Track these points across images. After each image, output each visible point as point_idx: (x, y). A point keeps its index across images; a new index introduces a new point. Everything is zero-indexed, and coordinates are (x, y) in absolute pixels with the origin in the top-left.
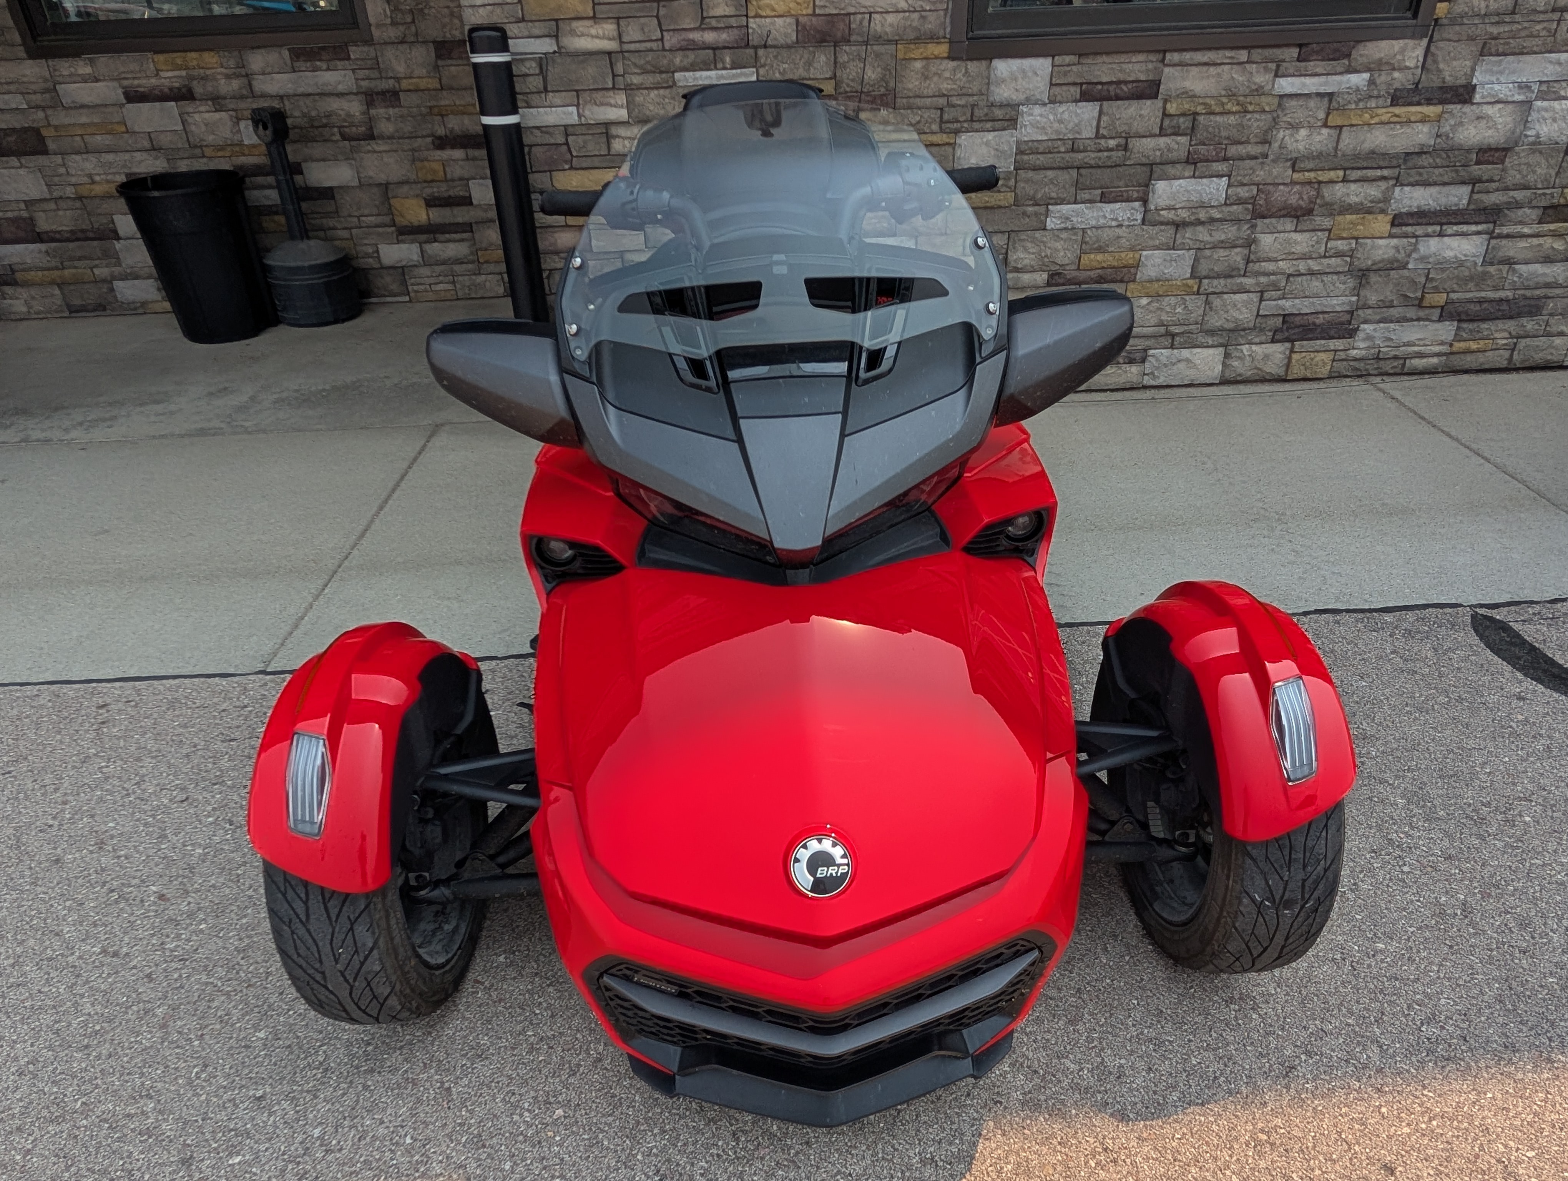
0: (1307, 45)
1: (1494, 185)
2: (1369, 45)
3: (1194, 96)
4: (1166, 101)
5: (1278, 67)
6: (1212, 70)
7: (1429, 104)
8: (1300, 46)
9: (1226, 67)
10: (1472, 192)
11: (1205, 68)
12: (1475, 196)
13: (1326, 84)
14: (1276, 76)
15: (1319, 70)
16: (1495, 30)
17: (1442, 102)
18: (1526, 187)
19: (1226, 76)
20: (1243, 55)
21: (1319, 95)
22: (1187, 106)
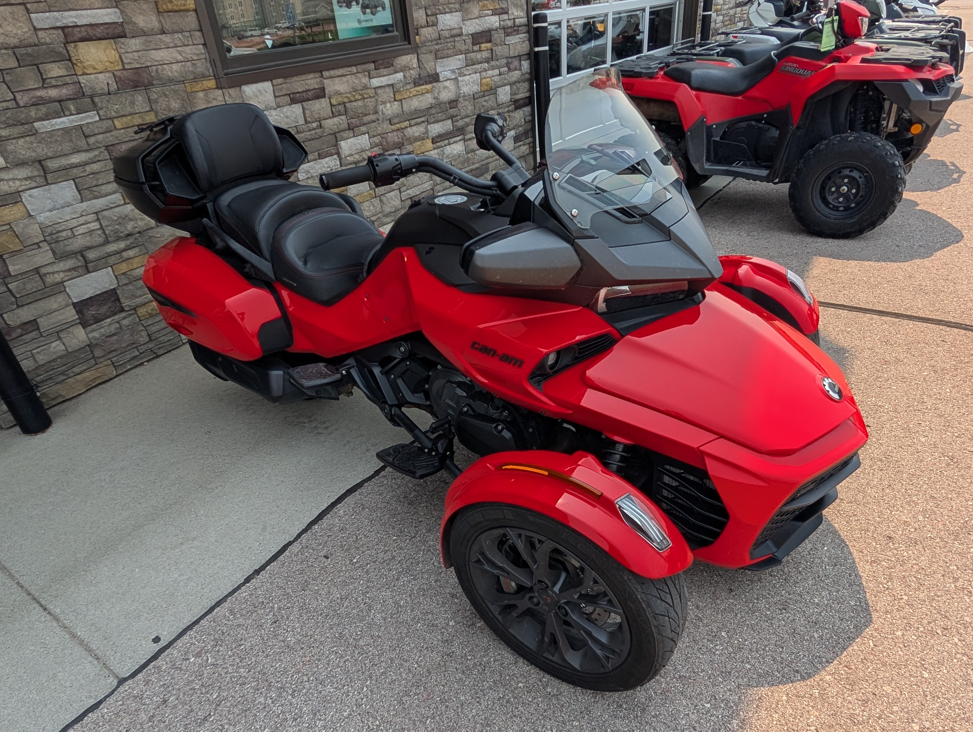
0: (376, 61)
1: (459, 117)
2: (399, 58)
3: (341, 94)
4: (330, 98)
5: (369, 73)
6: (344, 79)
7: (426, 84)
8: (374, 62)
9: (349, 76)
10: (452, 122)
11: (340, 78)
12: (454, 124)
13: (389, 80)
14: (370, 78)
15: (385, 73)
16: (437, 47)
17: (431, 82)
18: (468, 117)
19: (351, 82)
20: (354, 69)
21: (388, 85)
22: (340, 99)
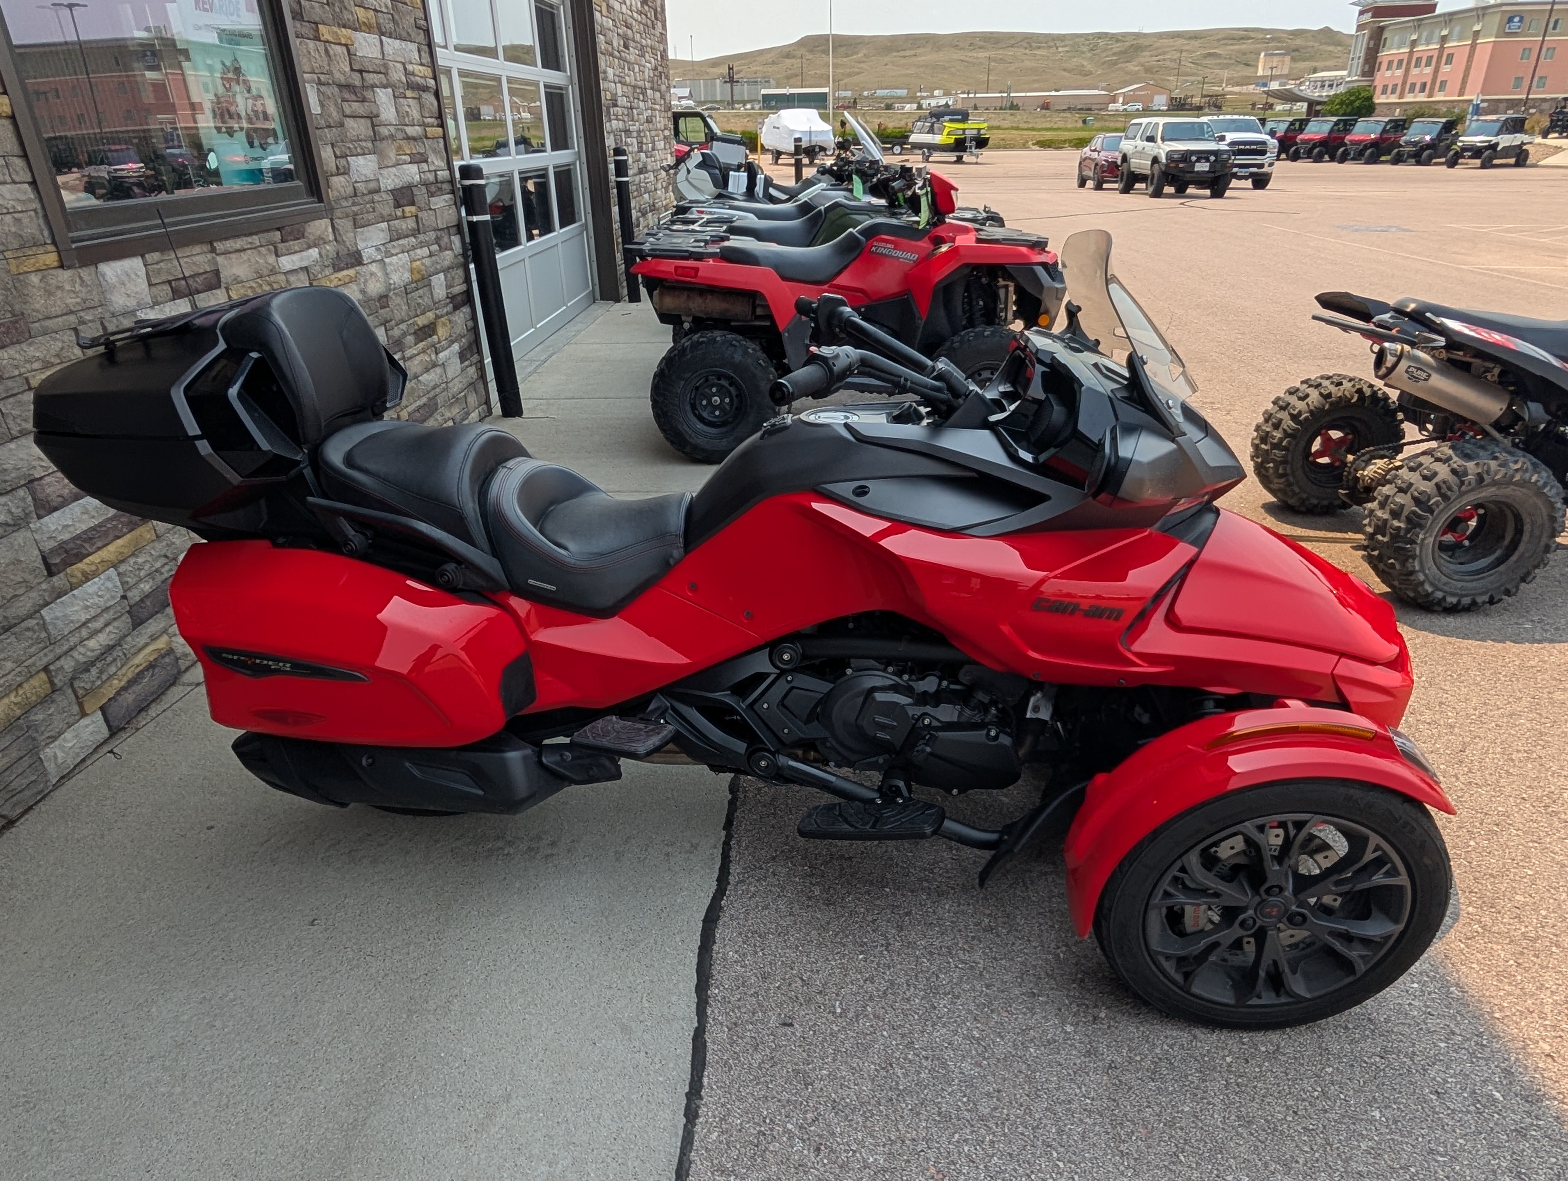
0: (283, 227)
1: (393, 322)
2: (311, 224)
3: (242, 282)
4: (227, 289)
5: (275, 248)
6: (244, 256)
7: (347, 268)
8: (278, 229)
9: (249, 252)
10: (386, 330)
11: (238, 254)
12: (390, 333)
13: (302, 259)
14: (277, 255)
15: (297, 248)
16: (355, 209)
17: (353, 266)
18: (403, 321)
19: (253, 260)
20: (256, 239)
21: (301, 268)
22: (242, 291)
